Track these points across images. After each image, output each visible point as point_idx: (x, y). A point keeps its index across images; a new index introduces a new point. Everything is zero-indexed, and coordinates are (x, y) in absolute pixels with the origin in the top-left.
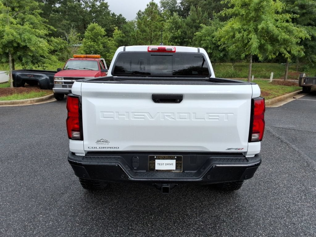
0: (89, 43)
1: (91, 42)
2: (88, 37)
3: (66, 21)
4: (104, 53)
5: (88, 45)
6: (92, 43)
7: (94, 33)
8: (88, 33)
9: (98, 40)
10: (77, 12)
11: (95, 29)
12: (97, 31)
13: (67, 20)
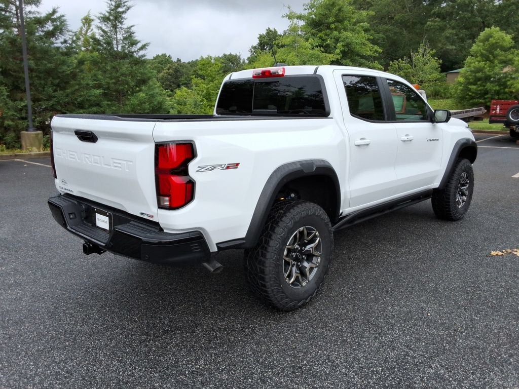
0: (477, 63)
1: (479, 62)
2: (476, 52)
3: (450, 31)
4: (504, 80)
5: (474, 67)
6: (482, 64)
7: (489, 44)
8: (479, 46)
9: (494, 57)
10: (472, 12)
11: (491, 37)
12: (494, 41)
13: (453, 28)
